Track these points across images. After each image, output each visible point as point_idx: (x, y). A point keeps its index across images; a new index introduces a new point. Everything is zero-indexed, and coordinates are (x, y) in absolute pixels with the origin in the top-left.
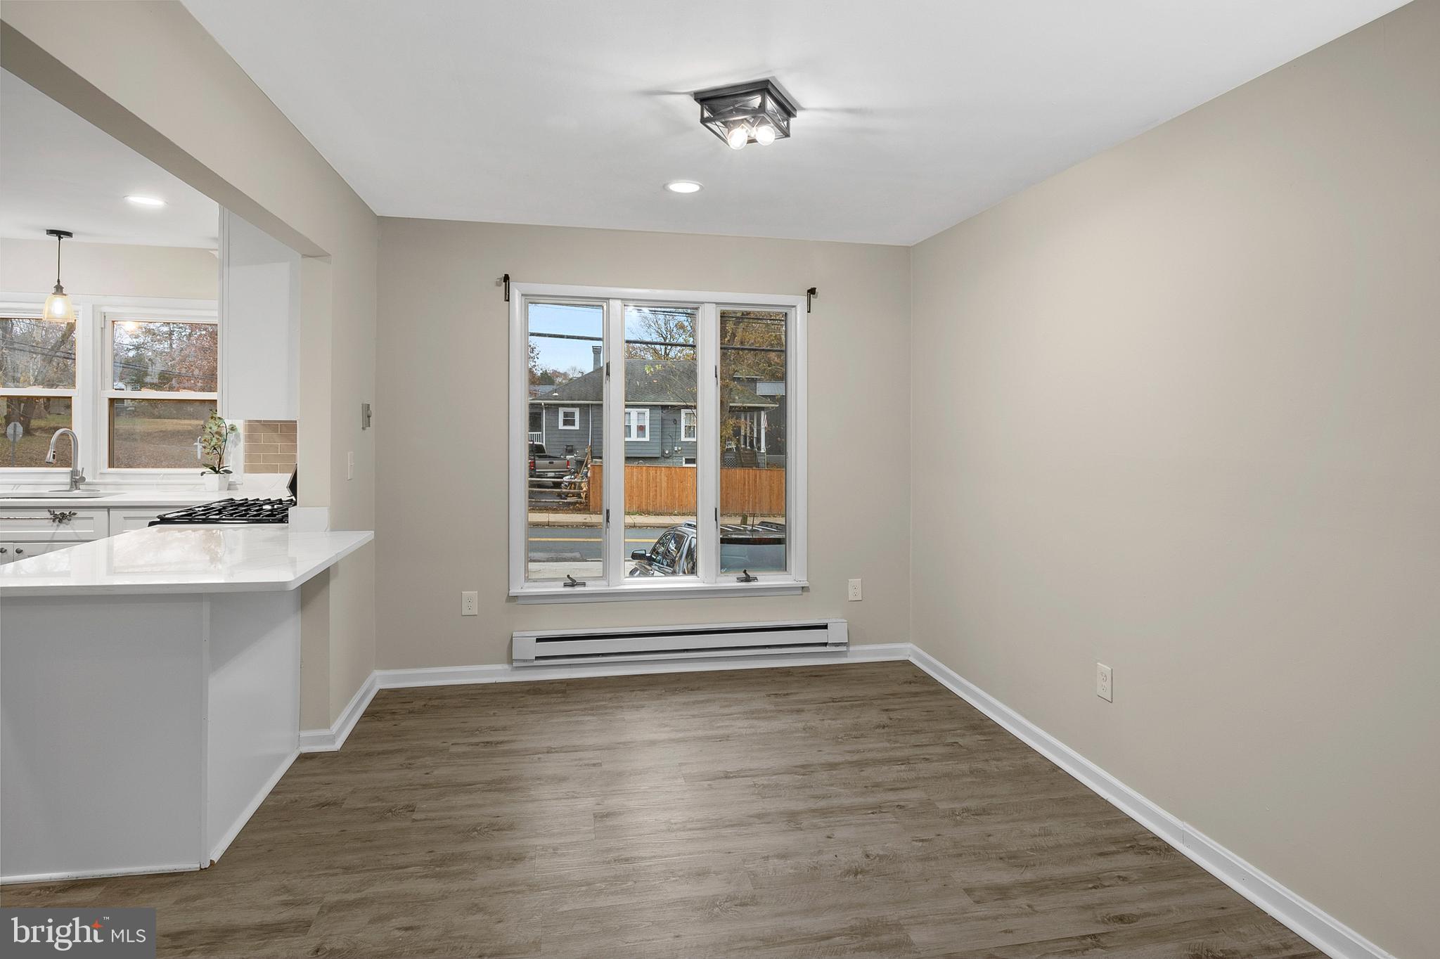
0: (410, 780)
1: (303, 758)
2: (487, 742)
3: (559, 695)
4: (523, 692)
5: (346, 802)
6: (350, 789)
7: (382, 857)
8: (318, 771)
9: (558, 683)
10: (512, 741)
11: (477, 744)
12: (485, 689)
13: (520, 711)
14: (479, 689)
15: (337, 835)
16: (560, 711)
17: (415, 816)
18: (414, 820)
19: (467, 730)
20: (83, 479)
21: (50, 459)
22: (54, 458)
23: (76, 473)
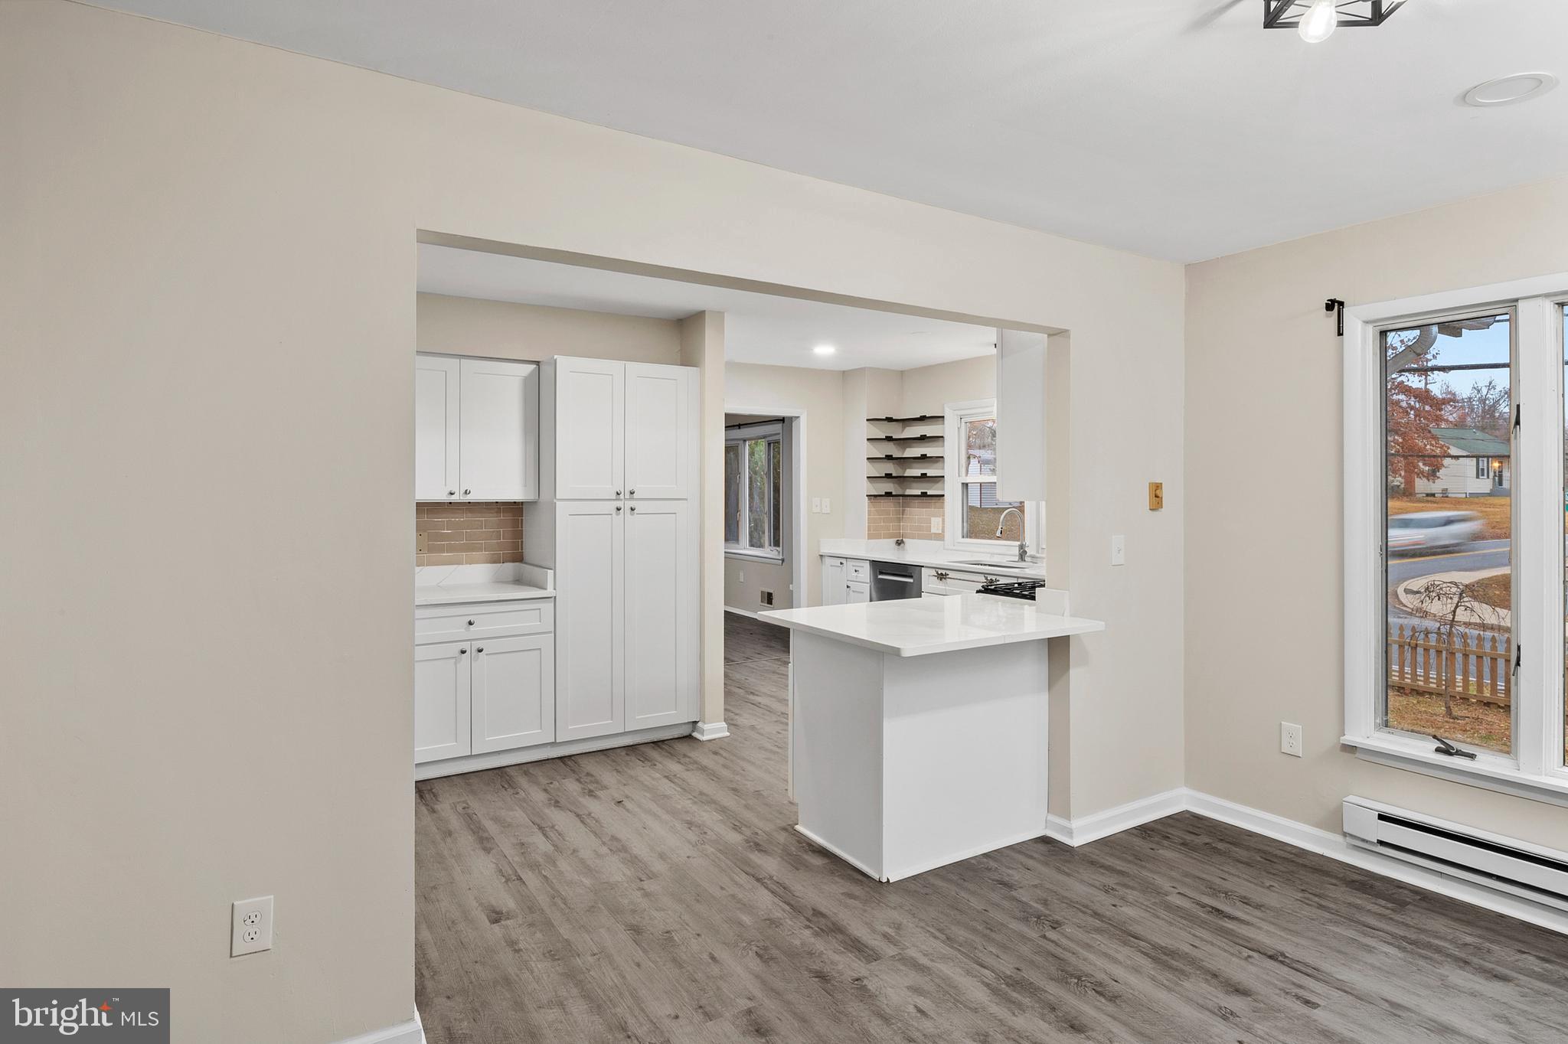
0: (1093, 902)
1: (1045, 840)
2: (1218, 910)
3: (1390, 905)
4: (1340, 879)
5: (1020, 890)
6: (1036, 882)
7: (981, 948)
8: (1036, 855)
9: (1411, 891)
10: (1247, 923)
11: (1203, 906)
12: (1300, 857)
13: (1308, 899)
14: (1292, 854)
15: (978, 912)
16: (1358, 922)
17: (1051, 935)
18: (1044, 937)
19: (1214, 887)
20: (1026, 552)
21: (998, 534)
22: (1001, 533)
23: (1022, 547)
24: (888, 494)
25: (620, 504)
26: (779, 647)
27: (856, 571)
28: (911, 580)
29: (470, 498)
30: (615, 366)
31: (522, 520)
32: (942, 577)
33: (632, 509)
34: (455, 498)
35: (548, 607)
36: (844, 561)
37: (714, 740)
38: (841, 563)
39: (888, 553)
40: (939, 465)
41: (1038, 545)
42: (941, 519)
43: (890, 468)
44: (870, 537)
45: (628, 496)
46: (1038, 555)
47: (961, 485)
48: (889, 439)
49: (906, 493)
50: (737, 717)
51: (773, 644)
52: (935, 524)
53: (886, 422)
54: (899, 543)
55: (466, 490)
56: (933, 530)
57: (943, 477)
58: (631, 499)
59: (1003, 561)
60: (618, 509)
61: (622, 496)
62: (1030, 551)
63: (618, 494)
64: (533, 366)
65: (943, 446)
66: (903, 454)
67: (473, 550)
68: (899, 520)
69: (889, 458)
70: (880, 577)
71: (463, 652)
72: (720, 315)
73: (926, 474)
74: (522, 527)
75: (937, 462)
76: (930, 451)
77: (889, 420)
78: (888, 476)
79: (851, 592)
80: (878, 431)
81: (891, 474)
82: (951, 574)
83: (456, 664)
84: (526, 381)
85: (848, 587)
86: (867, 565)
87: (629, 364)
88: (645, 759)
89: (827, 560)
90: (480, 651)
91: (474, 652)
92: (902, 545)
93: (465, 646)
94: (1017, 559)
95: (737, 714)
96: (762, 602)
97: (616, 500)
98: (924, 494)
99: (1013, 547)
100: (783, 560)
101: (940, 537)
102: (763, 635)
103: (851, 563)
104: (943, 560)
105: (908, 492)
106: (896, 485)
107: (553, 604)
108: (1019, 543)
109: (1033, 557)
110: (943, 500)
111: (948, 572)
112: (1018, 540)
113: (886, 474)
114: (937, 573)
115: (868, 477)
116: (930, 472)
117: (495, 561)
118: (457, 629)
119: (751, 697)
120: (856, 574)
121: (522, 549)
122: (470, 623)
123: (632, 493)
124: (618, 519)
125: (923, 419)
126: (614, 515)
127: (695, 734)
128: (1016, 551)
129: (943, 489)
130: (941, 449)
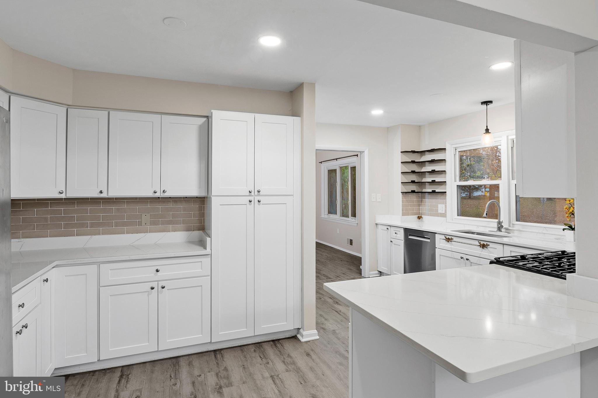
20: (502, 226)
21: (485, 215)
22: (487, 215)
23: (500, 223)
24: (413, 192)
25: (251, 198)
26: (355, 269)
27: (396, 233)
28: (429, 241)
29: (167, 195)
30: (249, 117)
31: (204, 207)
32: (448, 240)
33: (259, 201)
34: (158, 195)
35: (207, 260)
36: (389, 227)
37: (309, 341)
38: (387, 229)
39: (413, 224)
40: (443, 175)
41: (510, 222)
42: (444, 205)
43: (414, 178)
44: (403, 214)
45: (256, 193)
46: (510, 228)
47: (456, 186)
48: (413, 162)
49: (423, 191)
50: (326, 322)
51: (352, 268)
52: (441, 208)
53: (411, 153)
54: (419, 218)
55: (164, 190)
56: (440, 211)
57: (446, 182)
58: (259, 195)
59: (486, 231)
60: (250, 201)
61: (253, 193)
62: (505, 225)
63: (250, 192)
64: (205, 119)
65: (445, 165)
66: (421, 170)
67: (177, 223)
68: (419, 205)
69: (413, 172)
70: (410, 237)
71: (152, 288)
72: (312, 85)
73: (435, 180)
74: (204, 211)
75: (441, 174)
76: (437, 167)
77: (414, 152)
78: (413, 182)
79: (393, 244)
80: (407, 158)
81: (415, 181)
82: (455, 239)
83: (148, 295)
84: (201, 127)
85: (391, 241)
86: (402, 231)
87: (257, 115)
88: (264, 356)
89: (379, 226)
90: (163, 288)
91: (160, 288)
92: (421, 219)
93: (154, 285)
94: (496, 230)
95: (326, 320)
96: (347, 244)
97: (249, 196)
98: (434, 192)
99: (493, 223)
100: (357, 224)
101: (444, 215)
102: (347, 262)
103: (393, 229)
104: (448, 230)
105: (424, 190)
106: (417, 187)
107: (210, 258)
108: (497, 220)
109: (507, 229)
110: (446, 195)
111: (453, 238)
112: (497, 219)
113: (411, 181)
114: (446, 237)
115: (402, 183)
116: (437, 180)
117: (188, 229)
118: (150, 274)
119: (336, 306)
120: (396, 235)
121: (204, 223)
122: (157, 271)
123: (259, 192)
124: (250, 207)
125: (432, 151)
126: (248, 205)
127: (299, 336)
128: (496, 225)
129: (446, 189)
130: (443, 166)
